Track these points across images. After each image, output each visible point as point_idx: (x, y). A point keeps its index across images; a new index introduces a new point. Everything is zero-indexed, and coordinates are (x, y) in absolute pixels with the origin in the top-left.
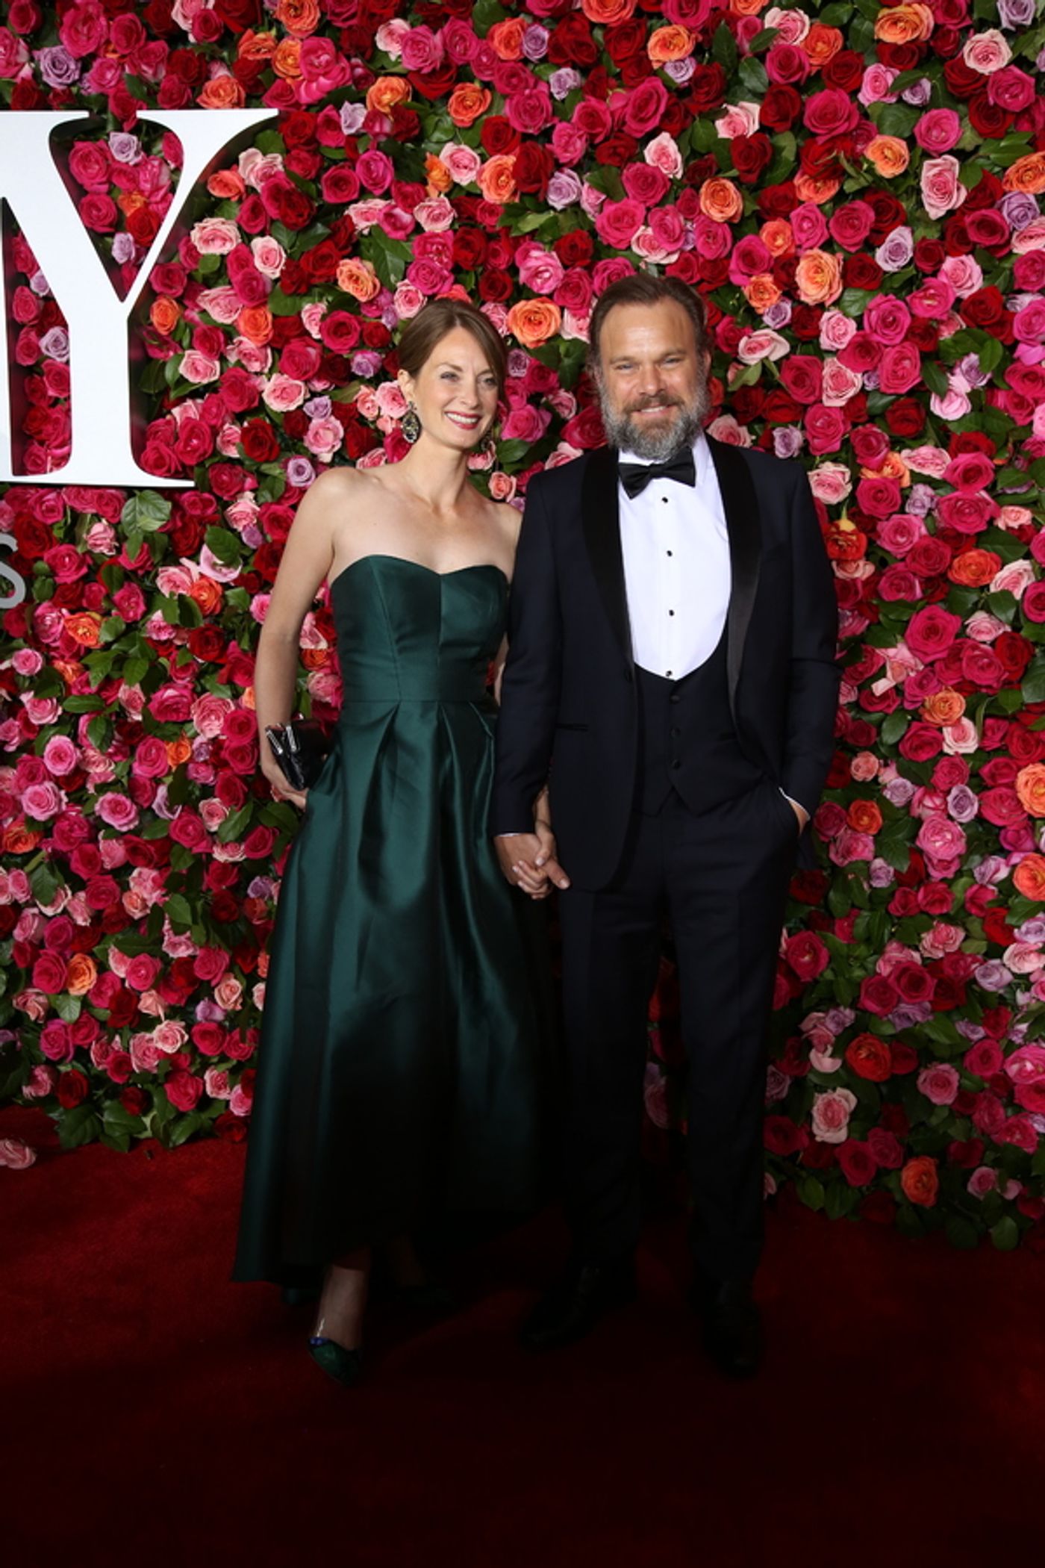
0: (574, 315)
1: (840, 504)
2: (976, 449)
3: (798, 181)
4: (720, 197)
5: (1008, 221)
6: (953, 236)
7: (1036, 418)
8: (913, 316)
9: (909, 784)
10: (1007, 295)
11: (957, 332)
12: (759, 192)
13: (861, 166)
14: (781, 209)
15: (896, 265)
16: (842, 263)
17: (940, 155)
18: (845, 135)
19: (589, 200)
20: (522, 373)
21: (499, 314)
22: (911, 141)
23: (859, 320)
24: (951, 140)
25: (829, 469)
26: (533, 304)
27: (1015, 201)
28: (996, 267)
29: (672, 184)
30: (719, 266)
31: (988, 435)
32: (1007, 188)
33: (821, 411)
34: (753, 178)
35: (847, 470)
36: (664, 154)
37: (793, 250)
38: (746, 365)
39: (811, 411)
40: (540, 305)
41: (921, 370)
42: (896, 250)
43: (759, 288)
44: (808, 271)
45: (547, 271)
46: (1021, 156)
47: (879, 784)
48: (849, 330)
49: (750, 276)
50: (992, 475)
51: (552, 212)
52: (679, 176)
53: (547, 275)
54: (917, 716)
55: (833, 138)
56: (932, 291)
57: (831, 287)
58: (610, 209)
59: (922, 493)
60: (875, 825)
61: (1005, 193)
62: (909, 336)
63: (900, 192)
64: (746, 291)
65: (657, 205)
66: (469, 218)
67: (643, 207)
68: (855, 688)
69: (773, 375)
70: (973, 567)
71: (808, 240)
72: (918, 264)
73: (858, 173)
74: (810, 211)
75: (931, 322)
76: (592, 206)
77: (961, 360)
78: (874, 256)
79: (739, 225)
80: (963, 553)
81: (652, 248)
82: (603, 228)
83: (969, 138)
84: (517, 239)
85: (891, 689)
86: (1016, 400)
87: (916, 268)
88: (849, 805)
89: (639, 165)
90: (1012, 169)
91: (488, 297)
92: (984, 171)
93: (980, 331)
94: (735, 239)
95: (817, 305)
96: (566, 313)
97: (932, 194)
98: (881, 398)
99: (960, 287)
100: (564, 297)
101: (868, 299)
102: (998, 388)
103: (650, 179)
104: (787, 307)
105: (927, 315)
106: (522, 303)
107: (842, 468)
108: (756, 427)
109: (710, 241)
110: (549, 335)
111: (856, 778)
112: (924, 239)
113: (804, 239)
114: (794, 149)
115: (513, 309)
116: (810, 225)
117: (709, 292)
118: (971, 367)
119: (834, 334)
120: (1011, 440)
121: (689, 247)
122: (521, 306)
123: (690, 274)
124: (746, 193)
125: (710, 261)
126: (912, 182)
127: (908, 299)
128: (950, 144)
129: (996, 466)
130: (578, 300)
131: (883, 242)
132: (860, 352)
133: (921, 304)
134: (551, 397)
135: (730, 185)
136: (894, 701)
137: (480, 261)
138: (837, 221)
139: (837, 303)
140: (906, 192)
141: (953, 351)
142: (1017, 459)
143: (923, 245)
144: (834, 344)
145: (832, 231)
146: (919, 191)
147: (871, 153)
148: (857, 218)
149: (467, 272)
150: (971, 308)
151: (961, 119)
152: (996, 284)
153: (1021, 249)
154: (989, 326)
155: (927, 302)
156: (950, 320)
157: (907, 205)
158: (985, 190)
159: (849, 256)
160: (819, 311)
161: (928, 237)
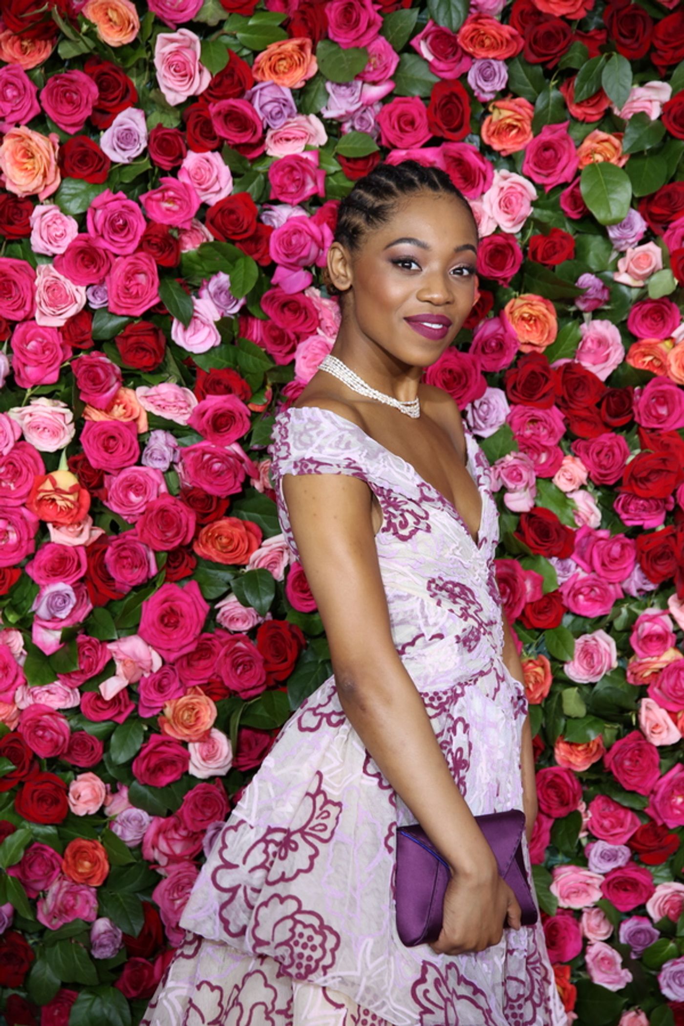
1: (59, 452)
2: (228, 391)
5: (261, 116)
6: (195, 127)
7: (299, 356)
8: (148, 220)
9: (145, 816)
10: (262, 205)
11: (203, 246)
13: (79, 29)
15: (126, 155)
16: (58, 147)
17: (179, 26)
22: (142, 4)
23: (82, 220)
24: (192, 7)
25: (43, 407)
27: (269, 94)
28: (247, 170)
31: (242, 374)
32: (258, 77)
33: (32, 331)
35: (68, 411)
39: (19, 329)
41: (159, 288)
42: (126, 138)
44: (14, 154)
46: (274, 41)
47: (105, 817)
48: (69, 231)
50: (248, 423)
54: (154, 727)
56: (171, 193)
57: (45, 176)
59: (160, 441)
60: (99, 873)
61: (256, 83)
62: (145, 244)
63: (129, 65)
68: (77, 690)
70: (224, 540)
71: (12, 111)
72: (154, 157)
73: (77, 35)
74: (15, 75)
75: (170, 231)
77: (208, 282)
78: (98, 141)
80: (212, 522)
83: (211, 11)
85: (122, 691)
86: (275, 333)
87: (152, 162)
88: (65, 847)
90: (263, 55)
92: (230, 52)
93: (230, 246)
95: (28, 198)
97: (167, 75)
98: (110, 320)
99: (206, 190)
101: (92, 196)
102: (253, 317)
105: (166, 222)
107: (60, 407)
111: (73, 809)
112: (160, 126)
113: (7, 113)
116: (15, 93)
118: (220, 290)
119: (49, 234)
120: (269, 382)
126: (146, 56)
127: (142, 199)
128: (188, 16)
129: (252, 412)
131: (110, 124)
132: (83, 259)
133: (159, 208)
136: (126, 707)
138: (50, 92)
139: (53, 197)
140: (137, 66)
141: (198, 267)
142: (277, 405)
143: (159, 133)
144: (49, 247)
145: (45, 104)
146: (152, 68)
147: (90, 12)
148: (76, 92)
150: (219, 217)
152: (249, 190)
153: (277, 151)
154: (240, 241)
155: (166, 205)
156: (193, 229)
157: (138, 82)
158: (232, 76)
159: (66, 138)
160: (28, 204)
161: (165, 126)
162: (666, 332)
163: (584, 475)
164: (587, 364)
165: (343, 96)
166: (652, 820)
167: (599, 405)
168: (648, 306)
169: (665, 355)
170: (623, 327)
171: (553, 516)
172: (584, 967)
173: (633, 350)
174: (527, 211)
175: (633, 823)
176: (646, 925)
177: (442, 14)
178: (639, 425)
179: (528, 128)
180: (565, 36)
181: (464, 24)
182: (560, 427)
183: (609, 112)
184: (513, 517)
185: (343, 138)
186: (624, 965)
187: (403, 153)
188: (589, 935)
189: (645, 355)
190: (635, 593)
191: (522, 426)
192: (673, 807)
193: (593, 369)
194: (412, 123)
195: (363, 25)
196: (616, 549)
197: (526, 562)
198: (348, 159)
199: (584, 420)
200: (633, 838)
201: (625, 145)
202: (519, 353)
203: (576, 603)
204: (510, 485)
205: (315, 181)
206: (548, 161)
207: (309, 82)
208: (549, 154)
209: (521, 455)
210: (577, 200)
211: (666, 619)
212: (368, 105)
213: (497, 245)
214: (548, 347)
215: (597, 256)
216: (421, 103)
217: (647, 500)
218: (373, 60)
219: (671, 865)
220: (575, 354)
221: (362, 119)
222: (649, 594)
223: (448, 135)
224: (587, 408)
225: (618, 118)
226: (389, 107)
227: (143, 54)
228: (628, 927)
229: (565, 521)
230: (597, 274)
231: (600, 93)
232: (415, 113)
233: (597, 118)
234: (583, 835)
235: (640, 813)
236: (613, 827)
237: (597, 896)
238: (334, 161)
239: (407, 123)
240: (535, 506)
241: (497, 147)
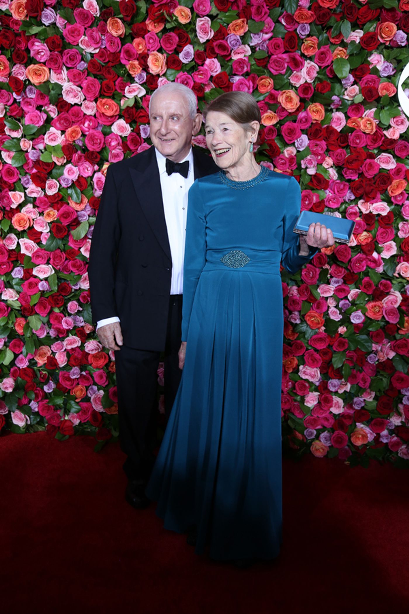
0: (55, 73)
3: (147, 22)
4: (115, 25)
5: (230, 45)
6: (209, 50)
8: (194, 82)
10: (230, 76)
11: (211, 90)
12: (132, 26)
13: (172, 18)
14: (141, 33)
15: (187, 60)
16: (166, 58)
17: (203, 16)
18: (166, 4)
19: (60, 23)
20: (33, 96)
21: (22, 69)
22: (192, 10)
24: (208, 10)
26: (36, 66)
27: (233, 38)
28: (225, 64)
29: (95, 19)
30: (116, 55)
32: (229, 32)
34: (129, 19)
36: (91, 5)
37: (146, 51)
38: (128, 98)
40: (40, 67)
42: (187, 54)
43: (133, 67)
44: (152, 60)
45: (42, 52)
46: (234, 20)
49: (129, 61)
51: (44, 27)
52: (98, 15)
53: (42, 54)
55: (161, 5)
56: (201, 72)
57: (162, 68)
58: (69, 27)
61: (228, 34)
63: (188, 30)
64: (128, 67)
65: (89, 27)
66: (6, 25)
67: (83, 28)
69: (139, 103)
71: (152, 47)
73: (172, 21)
74: (153, 35)
75: (201, 85)
76: (62, 25)
78: (178, 56)
79: (124, 39)
81: (88, 46)
82: (66, 35)
83: (214, 11)
84: (27, 36)
87: (195, 62)
89: (81, 9)
90: (231, 25)
91: (17, 61)
92: (220, 25)
93: (220, 89)
94: (123, 45)
95: (156, 75)
96: (52, 71)
97: (200, 32)
99: (212, 71)
100: (50, 64)
101: (177, 74)
103: (86, 16)
104: (144, 75)
105: (200, 82)
106: (32, 66)
108: (133, 125)
109: (112, 45)
110: (45, 80)
112: (198, 50)
113: (150, 47)
114: (145, 8)
115: (28, 68)
116: (153, 41)
117: (112, 67)
121: (103, 47)
122: (32, 67)
123: (104, 58)
124: (127, 26)
125: (112, 53)
126: (194, 27)
127: (192, 75)
128: (207, 12)
130: (56, 66)
131: (182, 50)
133: (197, 77)
134: (46, 107)
135: (119, 21)
137: (12, 45)
138: (163, 40)
139: (164, 75)
140: (190, 31)
141: (210, 97)
143: (198, 53)
145: (162, 44)
146: (196, 31)
147: (176, 12)
148: (172, 40)
149: (7, 50)
150: (216, 80)
151: (211, 3)
152: (226, 71)
153: (235, 57)
154: (223, 88)
155: (200, 77)
156: (209, 84)
157: (191, 36)
158: (221, 32)
159: (169, 55)
160: (157, 77)
161: (200, 50)
162: (360, 115)
163: (332, 163)
164: (334, 126)
165: (256, 38)
166: (350, 271)
167: (337, 140)
168: (354, 107)
169: (359, 122)
170: (345, 114)
171: (322, 176)
172: (328, 314)
173: (349, 121)
174: (315, 75)
175: (344, 272)
176: (347, 302)
177: (289, 9)
178: (350, 146)
179: (316, 47)
180: (329, 14)
181: (296, 11)
182: (325, 147)
183: (342, 41)
184: (310, 177)
185: (256, 52)
186: (340, 314)
187: (276, 56)
188: (330, 305)
189: (353, 122)
190: (347, 201)
191: (313, 147)
192: (356, 266)
193: (336, 128)
194: (279, 46)
195: (263, 13)
196: (342, 186)
197: (313, 192)
198: (258, 59)
199: (333, 144)
200: (344, 276)
201: (348, 52)
202: (312, 123)
203: (329, 204)
204: (309, 166)
205: (247, 67)
206: (322, 58)
207: (245, 34)
208: (322, 56)
209: (312, 156)
210: (332, 71)
211: (357, 208)
212: (264, 41)
213: (306, 87)
214: (322, 121)
215: (338, 90)
216: (282, 40)
217: (352, 169)
218: (266, 26)
219: (355, 284)
220: (330, 123)
221: (262, 46)
222: (351, 201)
223: (290, 50)
224: (334, 141)
225: (346, 43)
226: (271, 41)
227: (193, 26)
228: (341, 303)
229: (326, 178)
230: (338, 96)
231: (340, 34)
232: (280, 43)
233: (339, 43)
234: (329, 276)
235: (347, 268)
236: (338, 273)
237: (332, 293)
238: (253, 60)
239: (277, 46)
240: (316, 173)
241: (306, 54)
